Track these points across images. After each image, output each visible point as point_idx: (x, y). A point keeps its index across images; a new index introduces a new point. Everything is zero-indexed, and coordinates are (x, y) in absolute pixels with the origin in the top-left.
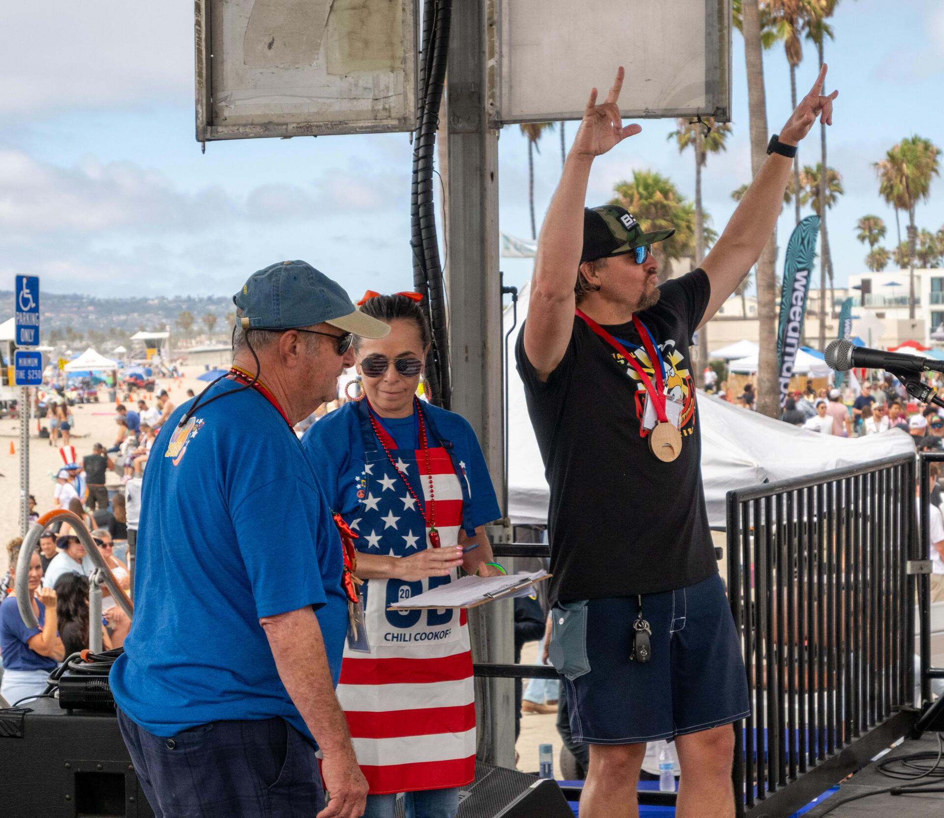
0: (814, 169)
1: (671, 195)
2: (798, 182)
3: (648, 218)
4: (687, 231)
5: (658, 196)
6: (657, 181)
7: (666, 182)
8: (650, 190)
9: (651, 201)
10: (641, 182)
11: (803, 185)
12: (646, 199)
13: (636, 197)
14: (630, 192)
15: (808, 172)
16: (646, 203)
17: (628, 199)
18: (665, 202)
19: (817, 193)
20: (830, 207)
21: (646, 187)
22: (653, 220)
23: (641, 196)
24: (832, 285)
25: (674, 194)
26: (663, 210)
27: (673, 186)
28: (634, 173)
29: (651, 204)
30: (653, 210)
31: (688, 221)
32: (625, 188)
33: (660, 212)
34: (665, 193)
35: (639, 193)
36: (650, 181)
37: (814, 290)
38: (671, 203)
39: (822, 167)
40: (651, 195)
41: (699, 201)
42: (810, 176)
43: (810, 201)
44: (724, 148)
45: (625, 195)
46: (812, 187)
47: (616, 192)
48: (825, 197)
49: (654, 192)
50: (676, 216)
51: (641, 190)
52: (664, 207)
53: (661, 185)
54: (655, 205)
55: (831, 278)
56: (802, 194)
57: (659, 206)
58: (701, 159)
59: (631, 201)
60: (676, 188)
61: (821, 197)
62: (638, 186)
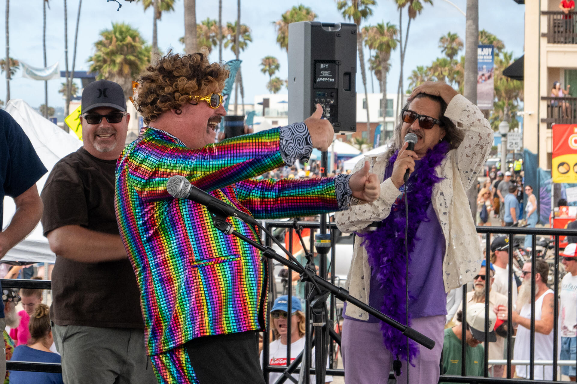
0: (233, 24)
1: (137, 39)
2: (221, 33)
3: (121, 54)
4: (147, 63)
5: (129, 39)
6: (128, 30)
7: (136, 31)
8: (124, 35)
9: (125, 43)
10: (118, 30)
11: (226, 35)
12: (121, 41)
13: (114, 39)
14: (110, 36)
15: (229, 26)
16: (121, 44)
17: (109, 41)
18: (133, 43)
19: (234, 40)
20: (243, 49)
21: (121, 33)
22: (125, 55)
23: (117, 39)
24: (243, 101)
25: (140, 38)
26: (132, 48)
27: (139, 33)
28: (112, 24)
29: (123, 45)
30: (125, 48)
31: (148, 57)
32: (106, 34)
33: (130, 51)
34: (134, 38)
35: (116, 37)
36: (124, 29)
37: (231, 104)
38: (137, 44)
39: (238, 23)
40: (123, 39)
41: (155, 43)
42: (230, 29)
43: (230, 45)
44: (173, 10)
45: (107, 38)
46: (232, 36)
47: (100, 36)
48: (240, 42)
49: (126, 37)
50: (141, 53)
51: (118, 35)
52: (133, 46)
53: (131, 32)
54: (127, 45)
55: (243, 97)
56: (224, 41)
57: (129, 46)
58: (158, 15)
59: (111, 43)
60: (141, 35)
61: (237, 42)
62: (115, 33)
